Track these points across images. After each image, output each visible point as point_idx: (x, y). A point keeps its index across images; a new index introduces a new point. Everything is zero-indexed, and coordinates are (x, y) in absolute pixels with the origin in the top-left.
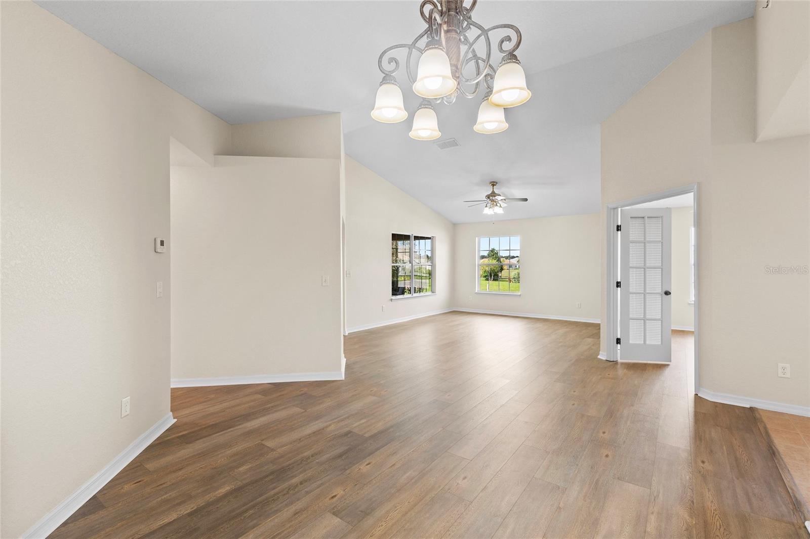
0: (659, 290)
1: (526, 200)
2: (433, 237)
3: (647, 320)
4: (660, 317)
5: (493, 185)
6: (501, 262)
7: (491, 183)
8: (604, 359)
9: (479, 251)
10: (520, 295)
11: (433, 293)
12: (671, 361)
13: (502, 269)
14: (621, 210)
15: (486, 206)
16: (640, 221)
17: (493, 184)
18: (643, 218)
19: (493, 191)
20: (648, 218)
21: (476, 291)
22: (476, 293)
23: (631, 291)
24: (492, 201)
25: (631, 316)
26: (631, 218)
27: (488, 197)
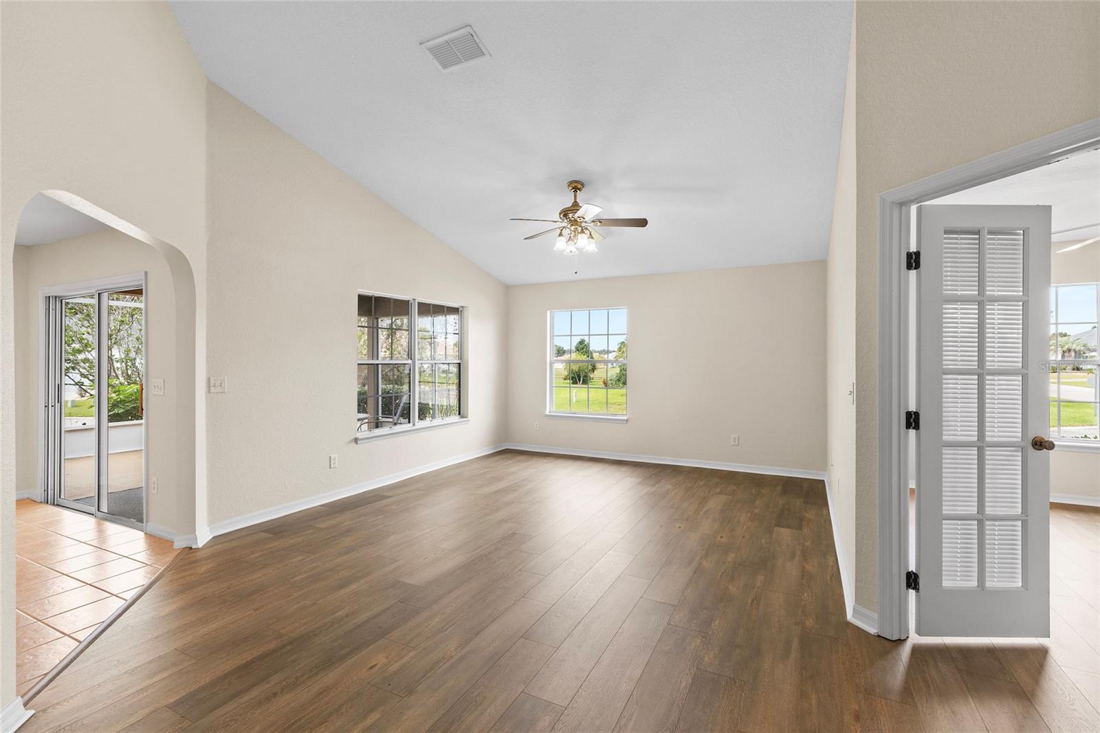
0: (1016, 434)
1: (642, 223)
2: (463, 307)
3: (988, 520)
4: (1019, 511)
5: (576, 189)
6: (592, 358)
7: (570, 183)
8: (873, 630)
9: (552, 337)
10: (627, 420)
11: (463, 417)
12: (1047, 634)
13: (594, 369)
14: (919, 210)
15: (561, 235)
16: (967, 241)
17: (576, 186)
18: (978, 233)
19: (575, 202)
20: (990, 233)
21: (547, 413)
22: (547, 416)
23: (945, 438)
24: (574, 222)
25: (946, 510)
26: (946, 232)
27: (565, 213)
